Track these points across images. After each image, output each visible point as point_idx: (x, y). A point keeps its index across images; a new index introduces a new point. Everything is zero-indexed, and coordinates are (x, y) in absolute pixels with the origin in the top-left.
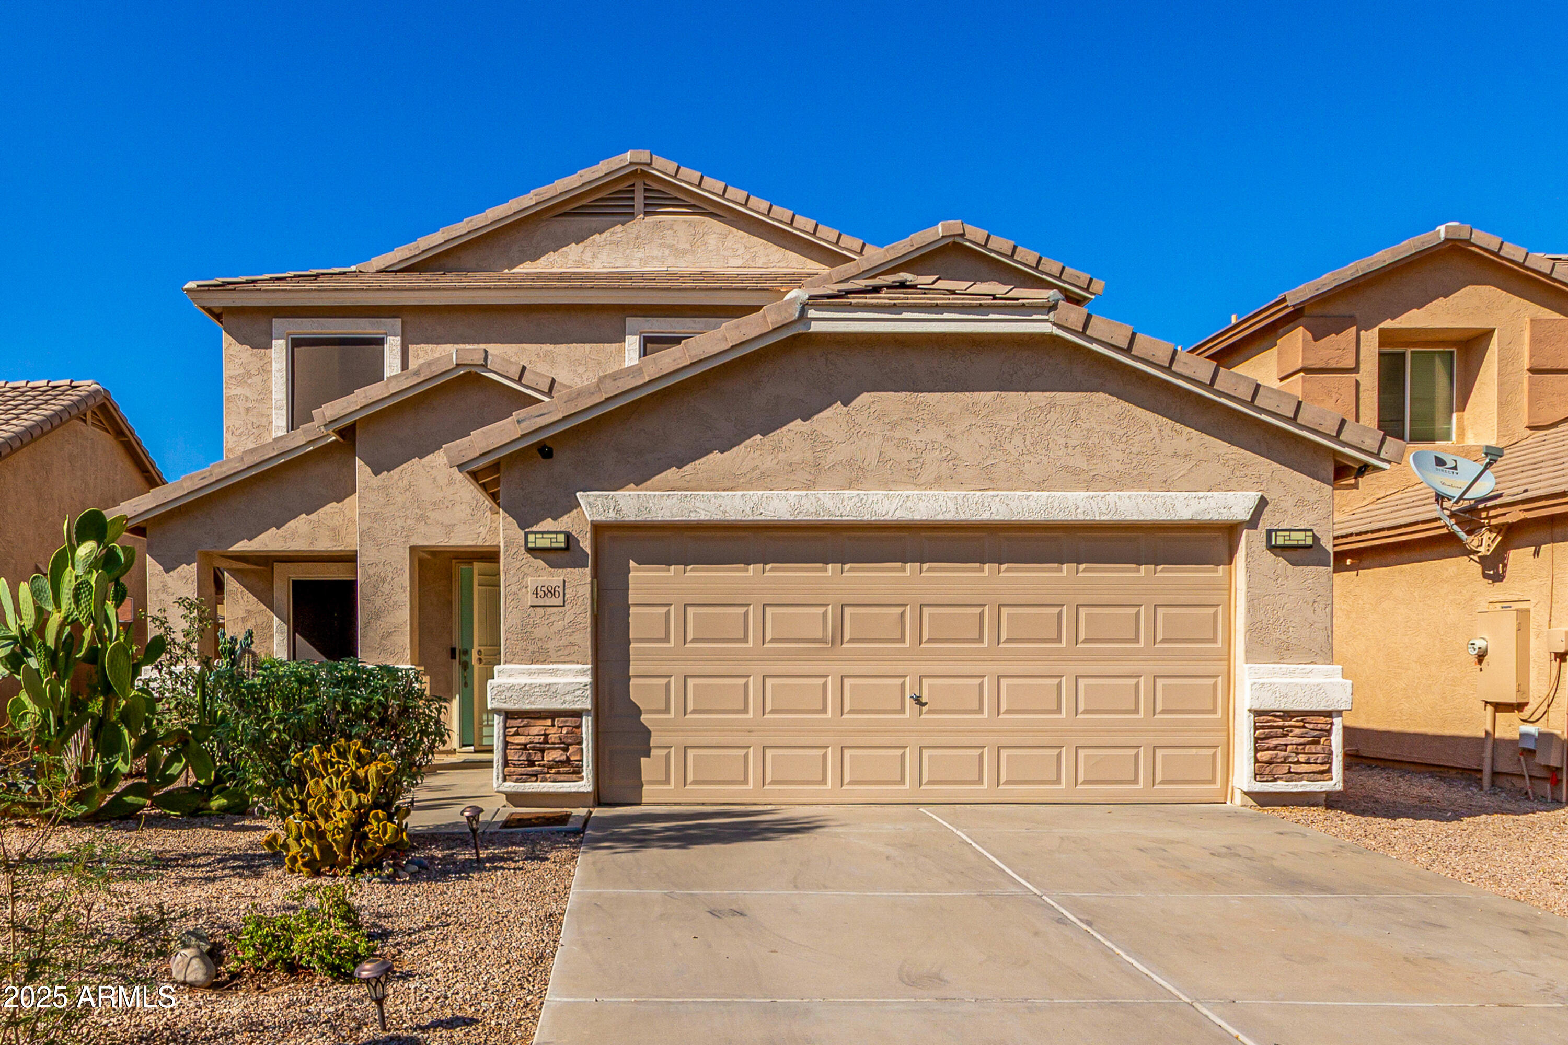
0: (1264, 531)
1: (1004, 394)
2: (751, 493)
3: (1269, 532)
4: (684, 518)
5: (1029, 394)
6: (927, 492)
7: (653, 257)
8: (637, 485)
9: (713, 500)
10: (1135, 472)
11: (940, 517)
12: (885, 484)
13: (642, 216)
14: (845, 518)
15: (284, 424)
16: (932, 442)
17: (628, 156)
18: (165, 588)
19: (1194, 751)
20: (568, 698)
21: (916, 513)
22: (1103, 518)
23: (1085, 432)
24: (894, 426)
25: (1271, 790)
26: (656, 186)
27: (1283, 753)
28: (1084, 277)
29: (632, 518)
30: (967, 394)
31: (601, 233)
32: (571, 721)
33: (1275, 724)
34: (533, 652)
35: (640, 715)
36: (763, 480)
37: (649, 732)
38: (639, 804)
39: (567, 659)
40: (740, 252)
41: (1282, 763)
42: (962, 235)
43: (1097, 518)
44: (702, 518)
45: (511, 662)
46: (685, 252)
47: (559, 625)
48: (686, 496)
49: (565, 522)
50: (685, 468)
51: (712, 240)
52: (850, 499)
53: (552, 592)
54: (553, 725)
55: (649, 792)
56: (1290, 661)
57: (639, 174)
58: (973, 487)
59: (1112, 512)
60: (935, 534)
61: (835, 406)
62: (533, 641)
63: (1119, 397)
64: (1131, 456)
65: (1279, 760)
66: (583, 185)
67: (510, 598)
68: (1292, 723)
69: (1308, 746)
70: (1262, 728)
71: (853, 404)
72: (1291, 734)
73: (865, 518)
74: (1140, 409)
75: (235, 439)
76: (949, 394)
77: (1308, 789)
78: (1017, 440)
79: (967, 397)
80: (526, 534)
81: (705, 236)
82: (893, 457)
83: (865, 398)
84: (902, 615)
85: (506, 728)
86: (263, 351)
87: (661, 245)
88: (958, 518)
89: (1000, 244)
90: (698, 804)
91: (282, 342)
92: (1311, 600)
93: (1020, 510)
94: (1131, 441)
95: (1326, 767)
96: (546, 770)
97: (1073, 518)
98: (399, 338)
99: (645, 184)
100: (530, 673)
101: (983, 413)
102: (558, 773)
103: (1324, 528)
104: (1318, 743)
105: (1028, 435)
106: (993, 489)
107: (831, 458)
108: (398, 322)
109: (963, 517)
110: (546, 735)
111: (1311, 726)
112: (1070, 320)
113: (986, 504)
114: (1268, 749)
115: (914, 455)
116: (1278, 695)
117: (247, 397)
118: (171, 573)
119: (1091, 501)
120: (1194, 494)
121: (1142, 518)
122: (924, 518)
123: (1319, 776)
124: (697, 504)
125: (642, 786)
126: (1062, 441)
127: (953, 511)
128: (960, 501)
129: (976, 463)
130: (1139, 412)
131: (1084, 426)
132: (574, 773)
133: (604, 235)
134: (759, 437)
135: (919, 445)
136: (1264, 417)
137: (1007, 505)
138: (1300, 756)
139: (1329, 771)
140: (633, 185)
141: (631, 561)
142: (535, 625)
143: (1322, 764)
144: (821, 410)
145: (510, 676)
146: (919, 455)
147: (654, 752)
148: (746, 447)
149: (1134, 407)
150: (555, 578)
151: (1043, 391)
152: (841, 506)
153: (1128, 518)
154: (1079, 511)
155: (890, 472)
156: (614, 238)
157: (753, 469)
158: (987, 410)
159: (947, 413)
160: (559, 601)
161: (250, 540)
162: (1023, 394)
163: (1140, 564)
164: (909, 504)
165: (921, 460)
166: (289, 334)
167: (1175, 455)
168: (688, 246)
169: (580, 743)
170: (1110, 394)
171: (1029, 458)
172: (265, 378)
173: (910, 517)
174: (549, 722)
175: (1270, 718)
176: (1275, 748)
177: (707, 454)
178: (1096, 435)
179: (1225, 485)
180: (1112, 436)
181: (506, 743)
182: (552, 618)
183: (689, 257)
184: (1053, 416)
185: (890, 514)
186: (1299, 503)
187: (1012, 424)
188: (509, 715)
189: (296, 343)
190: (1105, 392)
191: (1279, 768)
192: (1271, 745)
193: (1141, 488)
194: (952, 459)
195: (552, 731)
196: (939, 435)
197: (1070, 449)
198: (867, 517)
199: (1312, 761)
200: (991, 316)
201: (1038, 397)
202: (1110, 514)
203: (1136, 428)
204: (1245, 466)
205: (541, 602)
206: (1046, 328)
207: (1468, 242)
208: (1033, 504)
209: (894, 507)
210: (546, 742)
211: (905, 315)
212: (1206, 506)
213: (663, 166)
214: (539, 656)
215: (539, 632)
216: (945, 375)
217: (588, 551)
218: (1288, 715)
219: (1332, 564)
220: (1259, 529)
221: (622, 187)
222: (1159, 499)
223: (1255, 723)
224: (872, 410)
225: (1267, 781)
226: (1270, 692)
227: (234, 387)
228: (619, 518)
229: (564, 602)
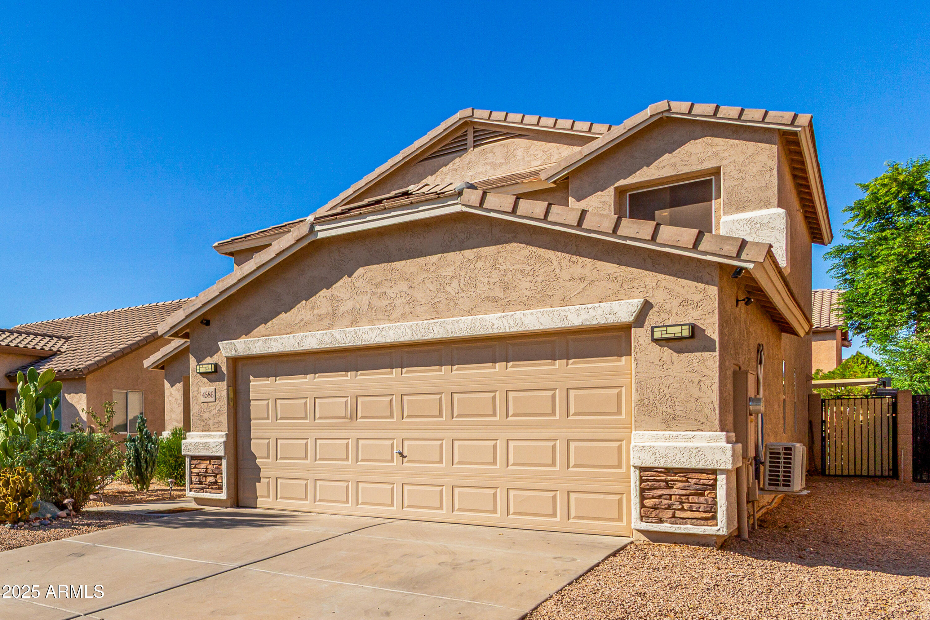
0: (650, 328)
1: (445, 255)
2: (298, 334)
3: (653, 328)
4: (266, 352)
5: (462, 252)
6: (394, 324)
7: (479, 173)
8: (246, 336)
9: (279, 340)
10: (540, 295)
11: (402, 339)
12: (372, 322)
13: (472, 149)
14: (347, 345)
16: (400, 292)
17: (458, 116)
18: (171, 394)
19: (602, 496)
20: (214, 449)
21: (388, 338)
22: (512, 330)
23: (502, 272)
24: (377, 286)
25: (655, 529)
26: (481, 128)
27: (667, 502)
29: (242, 354)
30: (421, 258)
31: (446, 165)
32: (217, 462)
33: (658, 478)
34: (203, 426)
35: (256, 459)
36: (305, 326)
37: (260, 469)
38: (256, 508)
39: (217, 429)
40: (539, 156)
41: (666, 509)
42: (669, 110)
43: (508, 331)
44: (274, 351)
45: (194, 431)
46: (501, 165)
47: (214, 412)
48: (266, 339)
49: (215, 359)
50: (268, 324)
51: (519, 153)
52: (350, 333)
53: (210, 395)
54: (210, 464)
55: (261, 502)
56: (676, 429)
57: (466, 124)
58: (425, 318)
59: (519, 325)
60: (412, 349)
61: (344, 278)
62: (203, 420)
63: (527, 244)
64: (536, 284)
65: (663, 507)
66: (431, 140)
67: (194, 398)
68: (676, 478)
69: (691, 497)
70: (648, 480)
71: (354, 276)
72: (675, 487)
73: (358, 344)
74: (543, 250)
76: (411, 260)
77: (691, 532)
78: (455, 284)
79: (422, 261)
80: (200, 366)
81: (515, 151)
82: (376, 305)
83: (361, 271)
84: (391, 401)
85: (191, 464)
87: (484, 164)
88: (413, 339)
90: (283, 510)
92: (696, 381)
93: (453, 330)
94: (537, 274)
95: (709, 515)
96: (207, 487)
97: (490, 332)
99: (474, 128)
100: (201, 437)
101: (432, 270)
102: (212, 488)
103: (708, 321)
104: (703, 495)
105: (462, 279)
106: (438, 318)
107: (342, 309)
109: (416, 338)
110: (207, 469)
111: (694, 481)
112: (471, 201)
113: (431, 328)
114: (653, 497)
115: (390, 302)
116: (657, 455)
118: (173, 387)
119: (503, 319)
120: (584, 306)
121: (542, 327)
122: (392, 341)
123: (702, 522)
124: (272, 344)
125: (257, 498)
126: (486, 280)
127: (410, 334)
128: (414, 328)
129: (427, 302)
130: (542, 252)
131: (501, 268)
132: (218, 489)
133: (448, 167)
134: (304, 302)
135: (394, 295)
137: (444, 327)
138: (684, 505)
139: (714, 518)
140: (466, 131)
141: (251, 376)
142: (204, 412)
143: (704, 512)
144: (336, 282)
145: (192, 438)
146: (392, 301)
147: (262, 480)
148: (298, 309)
149: (539, 249)
150: (212, 387)
151: (472, 249)
152: (345, 338)
153: (531, 329)
154: (493, 327)
155: (375, 314)
156: (455, 167)
157: (301, 321)
158: (435, 267)
159: (409, 273)
160: (213, 399)
162: (458, 252)
163: (555, 359)
164: (384, 333)
165: (393, 304)
167: (573, 279)
168: (503, 161)
169: (222, 474)
170: (520, 243)
171: (463, 294)
173: (384, 341)
174: (208, 462)
175: (655, 473)
176: (660, 497)
177: (278, 315)
178: (510, 273)
179: (615, 297)
180: (522, 271)
181: (191, 472)
182: (211, 408)
183: (504, 167)
184: (479, 264)
185: (373, 340)
186: (685, 303)
187: (451, 274)
188: (193, 458)
190: (515, 242)
191: (664, 513)
192: (655, 495)
193: (544, 306)
194: (412, 302)
195: (210, 466)
196: (403, 286)
197: (491, 285)
198: (359, 343)
199: (694, 509)
200: (421, 208)
201: (469, 253)
202: (517, 327)
203: (540, 264)
204: (631, 280)
205: (206, 400)
206: (458, 208)
208: (462, 326)
209: (375, 335)
210: (206, 472)
211: (369, 218)
212: (594, 314)
213: (481, 115)
214: (206, 429)
215: (206, 416)
216: (408, 248)
217: (225, 372)
218: (668, 471)
219: (717, 349)
220: (645, 327)
221: (459, 134)
222: (555, 313)
223: (641, 477)
224: (365, 278)
225: (651, 522)
226: (651, 453)
228: (237, 354)
229: (215, 400)
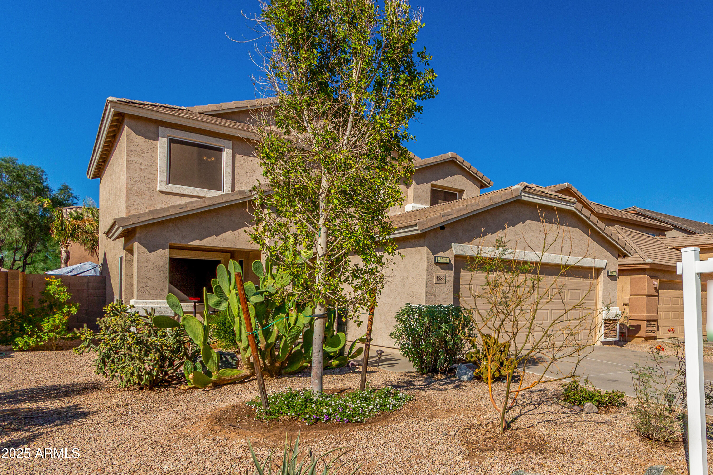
0: (606, 271)
3: (608, 272)
5: (563, 226)
8: (468, 242)
10: (584, 252)
11: (545, 261)
14: (524, 259)
15: (166, 180)
24: (534, 232)
25: (607, 341)
28: (489, 180)
29: (468, 254)
34: (435, 300)
42: (456, 158)
43: (578, 265)
47: (444, 291)
48: (482, 248)
49: (446, 254)
53: (442, 279)
58: (551, 252)
61: (520, 223)
62: (435, 296)
63: (581, 230)
64: (583, 247)
65: (608, 333)
68: (611, 323)
69: (613, 329)
70: (606, 324)
71: (525, 223)
72: (610, 326)
75: (133, 183)
77: (613, 340)
80: (435, 257)
83: (528, 222)
86: (152, 141)
88: (549, 262)
89: (467, 164)
91: (165, 139)
92: (614, 290)
93: (562, 261)
94: (583, 243)
98: (231, 150)
101: (554, 231)
104: (615, 328)
106: (556, 254)
108: (231, 143)
111: (614, 323)
113: (555, 258)
117: (141, 163)
118: (153, 253)
119: (577, 259)
120: (595, 259)
121: (586, 265)
123: (614, 337)
124: (486, 251)
126: (570, 241)
127: (548, 259)
131: (574, 237)
134: (501, 230)
135: (540, 239)
136: (612, 241)
138: (611, 331)
139: (616, 335)
141: (461, 269)
142: (436, 290)
144: (517, 224)
148: (498, 234)
149: (584, 234)
150: (443, 273)
152: (523, 255)
154: (574, 262)
161: (201, 240)
165: (540, 243)
166: (168, 136)
167: (591, 248)
170: (579, 229)
172: (153, 155)
173: (538, 261)
175: (608, 321)
177: (488, 234)
179: (600, 258)
180: (579, 241)
182: (442, 288)
184: (568, 234)
189: (172, 141)
192: (607, 329)
197: (571, 244)
200: (562, 203)
201: (565, 228)
202: (580, 264)
203: (584, 239)
204: (604, 253)
205: (438, 282)
206: (573, 209)
207: (571, 189)
208: (565, 259)
212: (597, 263)
215: (437, 293)
217: (453, 264)
219: (617, 280)
222: (589, 260)
224: (529, 226)
225: (606, 338)
227: (132, 156)
228: (464, 254)
229: (445, 282)
